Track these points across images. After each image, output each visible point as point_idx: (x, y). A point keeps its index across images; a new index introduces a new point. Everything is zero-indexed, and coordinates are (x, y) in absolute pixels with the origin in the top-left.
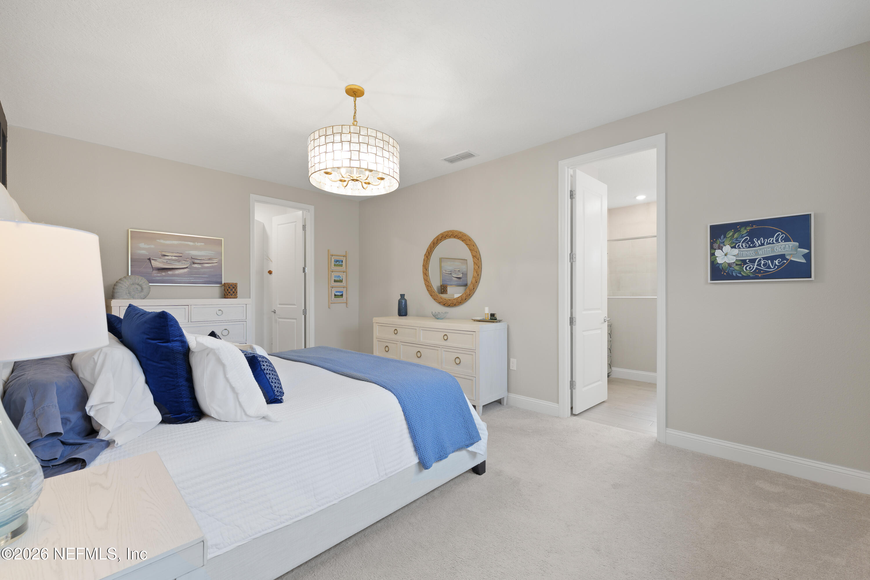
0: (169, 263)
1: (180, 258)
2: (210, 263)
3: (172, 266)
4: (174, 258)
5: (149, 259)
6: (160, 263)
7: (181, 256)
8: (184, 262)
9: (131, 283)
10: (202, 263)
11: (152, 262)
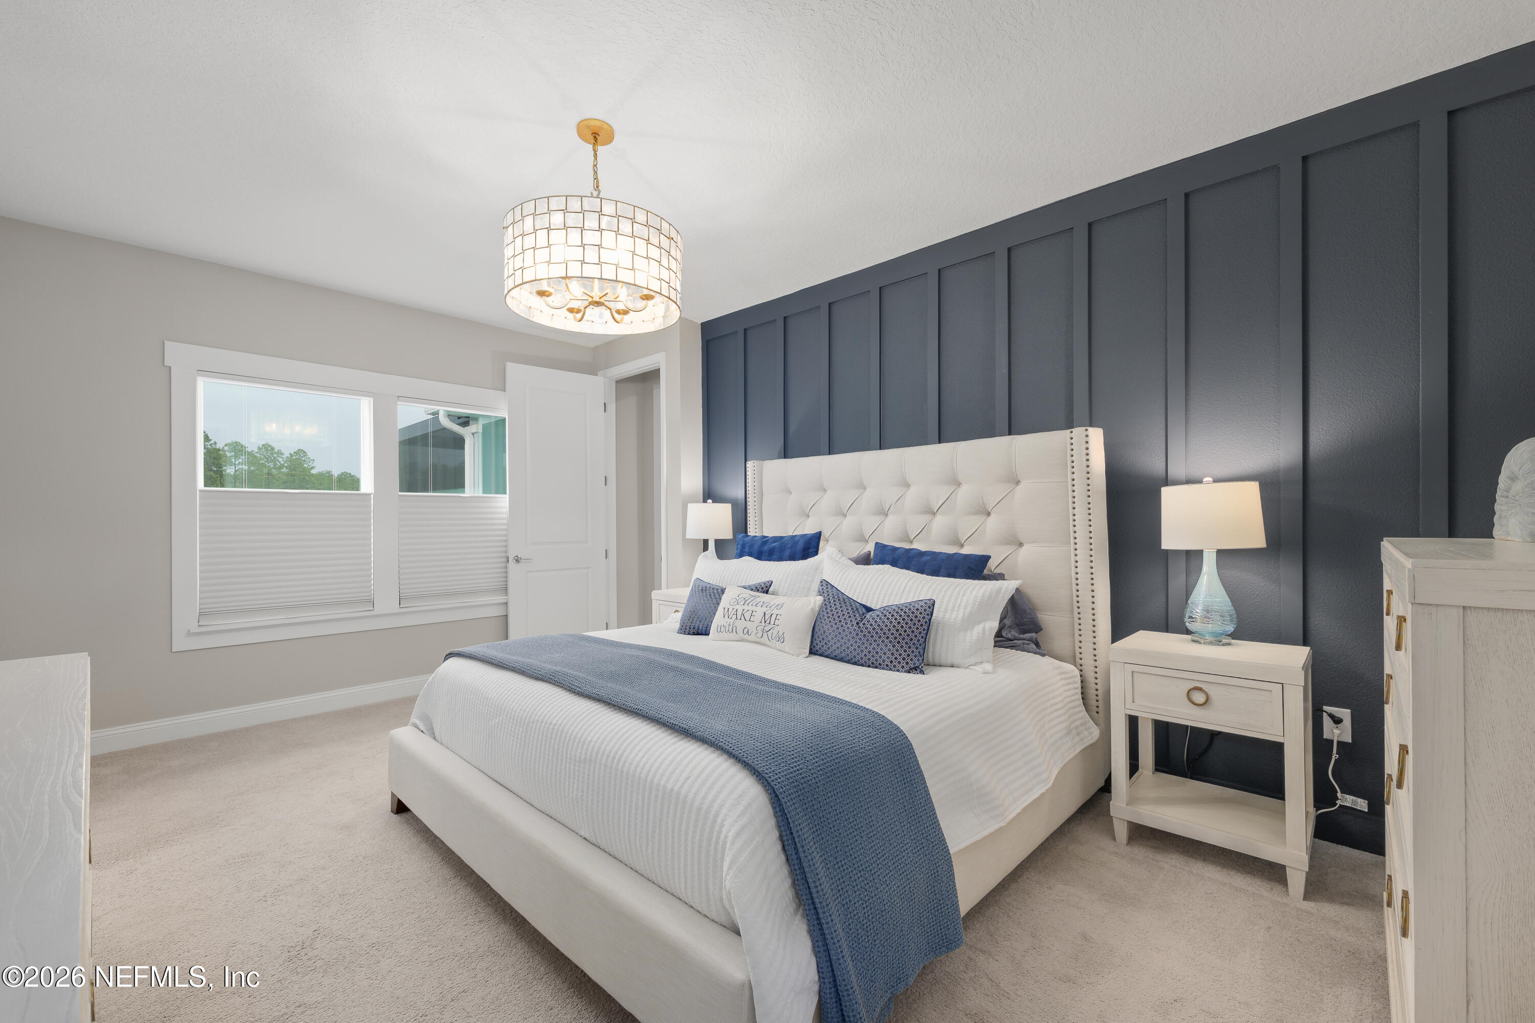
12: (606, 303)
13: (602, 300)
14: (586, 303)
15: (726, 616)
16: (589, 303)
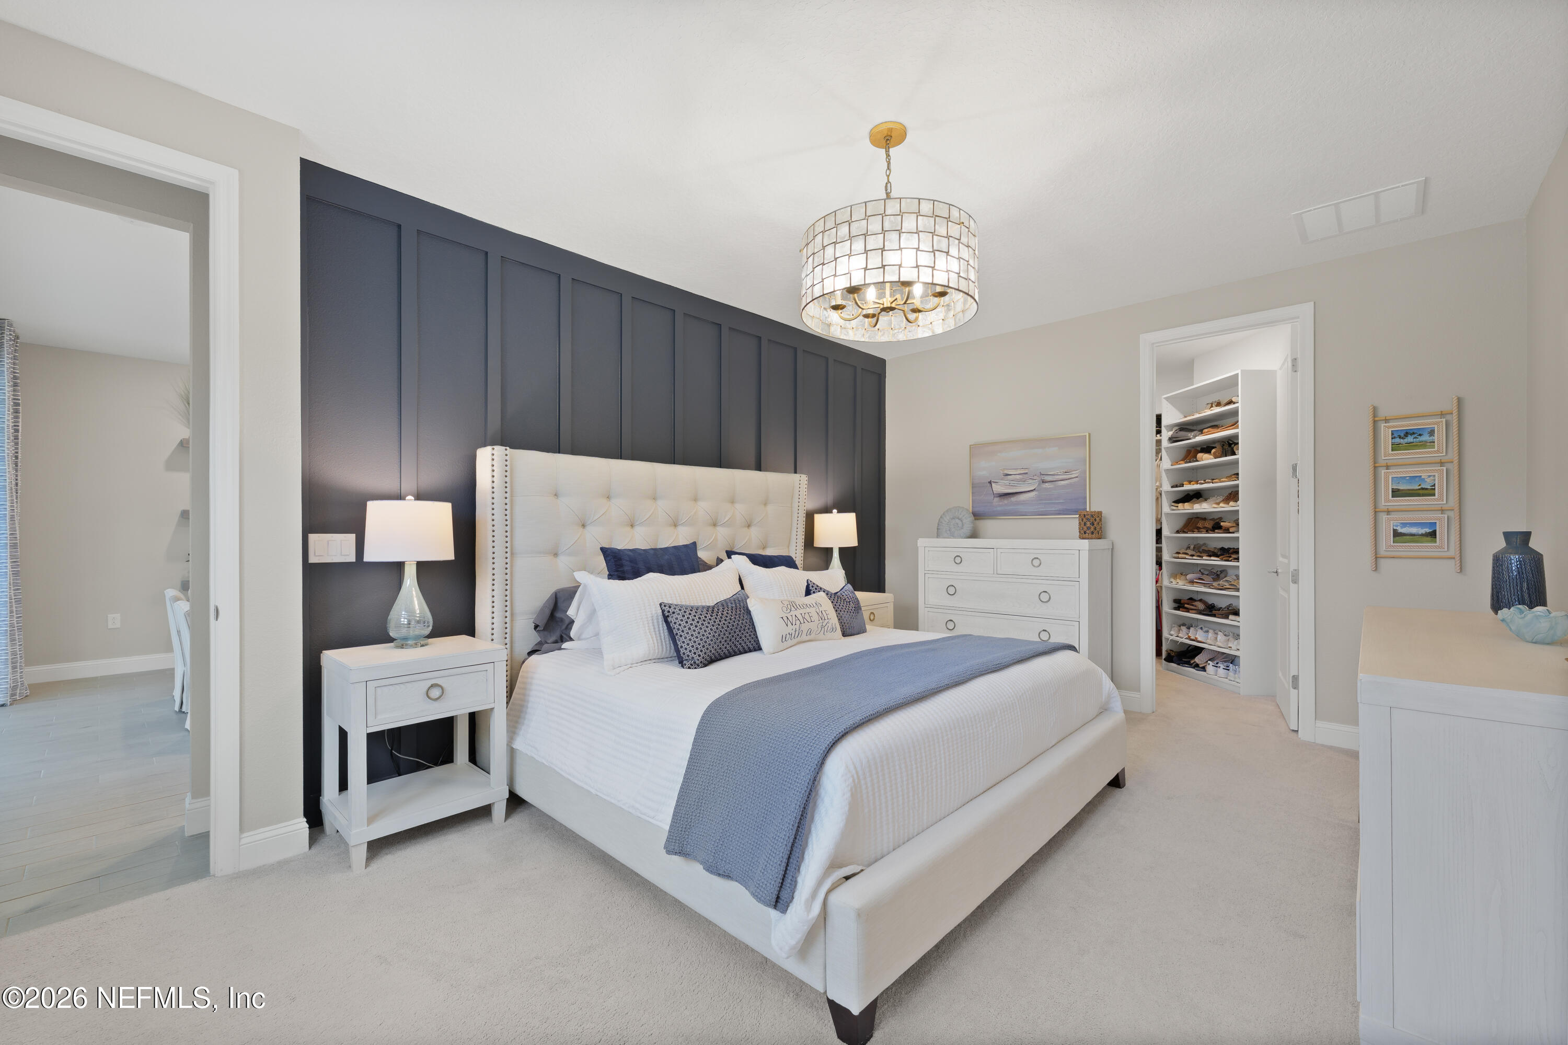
0: (1012, 486)
1: (1025, 476)
2: (1067, 478)
3: (1016, 489)
4: (1018, 477)
5: (990, 482)
6: (1002, 487)
7: (1027, 473)
8: (1031, 481)
9: (951, 517)
10: (1054, 480)
11: (993, 485)
12: (897, 307)
13: (893, 305)
14: (879, 310)
15: (789, 624)
16: (881, 310)
